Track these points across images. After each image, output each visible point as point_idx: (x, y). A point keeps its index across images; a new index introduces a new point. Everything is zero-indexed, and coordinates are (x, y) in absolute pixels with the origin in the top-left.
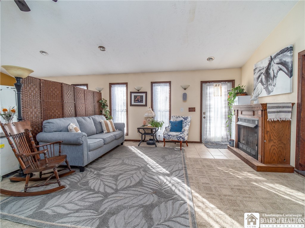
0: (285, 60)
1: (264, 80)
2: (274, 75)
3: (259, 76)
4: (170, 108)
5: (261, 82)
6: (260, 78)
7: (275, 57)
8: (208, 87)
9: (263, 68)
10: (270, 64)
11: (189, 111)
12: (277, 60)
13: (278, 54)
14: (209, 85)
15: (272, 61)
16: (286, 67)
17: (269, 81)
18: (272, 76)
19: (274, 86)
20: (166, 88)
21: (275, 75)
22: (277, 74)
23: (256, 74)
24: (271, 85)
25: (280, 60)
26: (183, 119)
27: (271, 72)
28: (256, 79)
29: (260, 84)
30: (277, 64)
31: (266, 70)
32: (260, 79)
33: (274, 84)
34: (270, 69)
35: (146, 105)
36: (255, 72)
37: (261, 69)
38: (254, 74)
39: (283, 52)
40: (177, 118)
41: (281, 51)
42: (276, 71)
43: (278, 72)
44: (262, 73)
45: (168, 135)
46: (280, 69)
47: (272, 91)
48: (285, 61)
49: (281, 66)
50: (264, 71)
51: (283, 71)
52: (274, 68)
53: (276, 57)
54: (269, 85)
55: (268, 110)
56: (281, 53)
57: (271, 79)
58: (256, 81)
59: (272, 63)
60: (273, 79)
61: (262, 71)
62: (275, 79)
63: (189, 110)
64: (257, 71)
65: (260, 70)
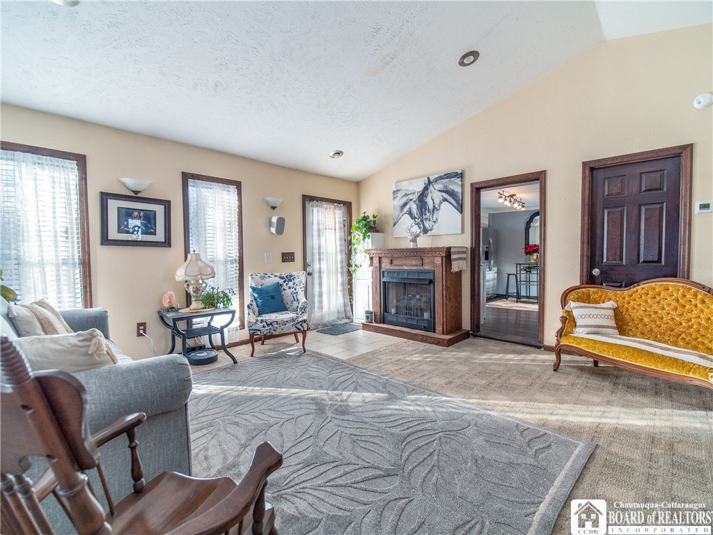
0: (452, 188)
1: (415, 211)
2: (434, 206)
3: (405, 204)
4: (239, 253)
5: (410, 213)
6: (407, 207)
7: (436, 180)
8: (315, 210)
9: (414, 193)
10: (426, 189)
11: (283, 261)
12: (439, 186)
13: (441, 178)
14: (317, 206)
15: (431, 186)
16: (454, 199)
17: (426, 214)
18: (431, 207)
19: (434, 222)
20: (228, 197)
21: (437, 206)
22: (440, 206)
23: (398, 199)
24: (430, 220)
25: (445, 187)
26: (281, 281)
27: (429, 200)
28: (398, 208)
29: (407, 216)
30: (440, 191)
31: (419, 197)
32: (406, 209)
33: (434, 219)
34: (426, 197)
35: (167, 243)
36: (397, 196)
37: (408, 193)
38: (394, 198)
39: (449, 176)
40: (263, 278)
41: (445, 175)
42: (437, 201)
43: (441, 203)
44: (411, 200)
45: (265, 323)
46: (445, 200)
47: (431, 230)
48: (453, 191)
49: (446, 196)
50: (415, 197)
51: (450, 203)
52: (434, 197)
53: (438, 182)
54: (426, 219)
55: (453, 257)
56: (447, 178)
57: (429, 212)
58: (399, 211)
59: (431, 188)
60: (433, 212)
61: (411, 197)
62: (436, 212)
63: (283, 258)
64: (400, 195)
65: (406, 195)
